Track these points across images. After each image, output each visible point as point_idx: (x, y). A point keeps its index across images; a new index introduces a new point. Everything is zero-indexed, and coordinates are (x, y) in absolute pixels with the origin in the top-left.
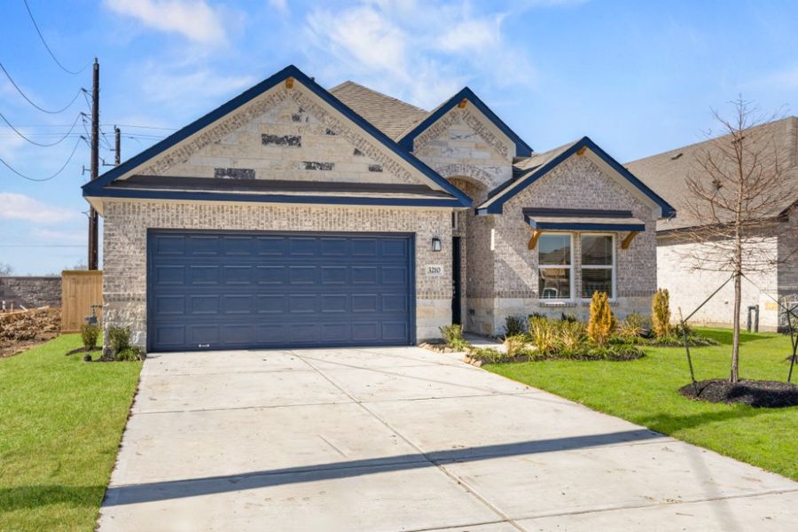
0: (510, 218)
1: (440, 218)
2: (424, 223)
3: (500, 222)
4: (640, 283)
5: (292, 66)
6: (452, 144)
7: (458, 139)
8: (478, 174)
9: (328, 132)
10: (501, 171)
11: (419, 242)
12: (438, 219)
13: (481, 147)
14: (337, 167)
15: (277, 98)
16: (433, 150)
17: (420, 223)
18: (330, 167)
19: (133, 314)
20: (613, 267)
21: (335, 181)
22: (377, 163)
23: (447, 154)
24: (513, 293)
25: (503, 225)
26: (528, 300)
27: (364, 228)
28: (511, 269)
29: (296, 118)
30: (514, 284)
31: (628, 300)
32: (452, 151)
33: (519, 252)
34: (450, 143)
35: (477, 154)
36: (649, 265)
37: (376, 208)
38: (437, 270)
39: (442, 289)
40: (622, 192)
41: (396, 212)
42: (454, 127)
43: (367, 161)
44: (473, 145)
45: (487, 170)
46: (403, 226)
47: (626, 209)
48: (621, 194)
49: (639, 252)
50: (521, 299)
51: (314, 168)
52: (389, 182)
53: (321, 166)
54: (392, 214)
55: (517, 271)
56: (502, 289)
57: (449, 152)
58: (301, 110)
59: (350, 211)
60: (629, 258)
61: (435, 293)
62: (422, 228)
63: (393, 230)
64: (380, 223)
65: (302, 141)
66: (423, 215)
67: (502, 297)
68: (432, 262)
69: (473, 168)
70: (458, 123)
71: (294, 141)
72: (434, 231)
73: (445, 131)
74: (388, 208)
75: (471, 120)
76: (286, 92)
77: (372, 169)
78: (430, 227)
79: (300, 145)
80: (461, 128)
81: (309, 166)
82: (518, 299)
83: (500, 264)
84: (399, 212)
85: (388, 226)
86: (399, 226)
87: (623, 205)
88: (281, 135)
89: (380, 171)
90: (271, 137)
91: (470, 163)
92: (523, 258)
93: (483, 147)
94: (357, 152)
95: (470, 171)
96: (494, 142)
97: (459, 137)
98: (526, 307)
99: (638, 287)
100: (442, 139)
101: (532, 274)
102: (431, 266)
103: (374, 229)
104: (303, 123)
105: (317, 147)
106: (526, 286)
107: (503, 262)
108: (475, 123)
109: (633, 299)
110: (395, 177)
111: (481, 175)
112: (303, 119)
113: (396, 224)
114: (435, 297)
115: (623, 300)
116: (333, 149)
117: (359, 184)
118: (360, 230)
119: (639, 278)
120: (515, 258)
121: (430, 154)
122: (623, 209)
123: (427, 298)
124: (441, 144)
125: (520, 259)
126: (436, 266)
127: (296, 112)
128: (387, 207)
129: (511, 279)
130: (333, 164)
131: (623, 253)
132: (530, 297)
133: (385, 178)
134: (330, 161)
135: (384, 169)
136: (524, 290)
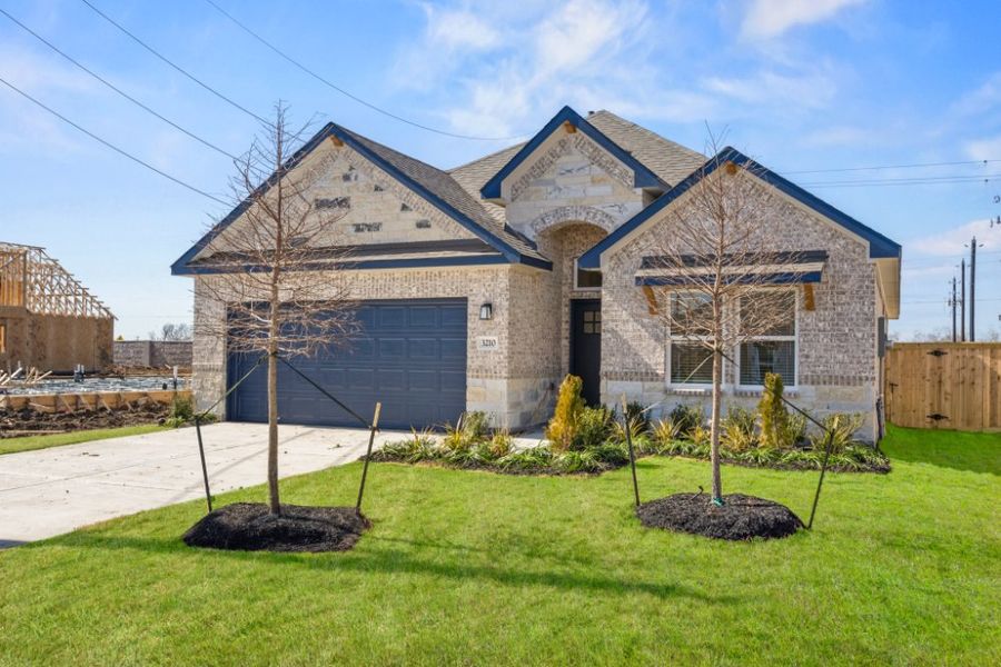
0: (625, 272)
1: (495, 277)
2: (476, 285)
3: (610, 278)
4: (841, 363)
5: (331, 124)
6: (560, 181)
7: (569, 174)
8: (594, 216)
9: (377, 189)
10: (626, 209)
11: (471, 309)
12: (492, 280)
13: (599, 181)
14: (384, 227)
15: (330, 158)
16: (536, 191)
17: (472, 285)
18: (375, 227)
19: (213, 384)
20: (795, 338)
21: (382, 242)
22: (425, 218)
23: (553, 195)
24: (626, 373)
25: (614, 283)
26: (648, 385)
27: (410, 294)
28: (625, 342)
29: (346, 178)
30: (629, 361)
31: (816, 389)
32: (560, 190)
33: (636, 317)
34: (557, 180)
35: (594, 191)
36: (860, 335)
37: (423, 270)
38: (491, 343)
39: (495, 367)
40: (809, 223)
41: (445, 274)
42: (564, 159)
43: (414, 216)
44: (589, 179)
45: (607, 210)
46: (452, 290)
47: (815, 249)
48: (807, 226)
49: (839, 314)
50: (640, 383)
51: (362, 230)
52: (438, 238)
53: (369, 227)
54: (440, 277)
55: (634, 344)
56: (611, 369)
57: (557, 192)
58: (351, 168)
59: (396, 276)
60: (821, 325)
61: (486, 371)
62: (474, 292)
63: (442, 295)
64: (427, 288)
65: (352, 202)
66: (475, 276)
67: (611, 379)
68: (484, 333)
69: (587, 210)
70: (569, 153)
71: (343, 203)
72: (487, 294)
73: (553, 167)
74: (436, 269)
75: (586, 146)
76: (338, 151)
77: (420, 225)
78: (483, 290)
79: (349, 207)
80: (575, 158)
81: (358, 228)
82: (635, 383)
83: (609, 335)
84: (448, 274)
85: (436, 290)
86: (448, 290)
87: (810, 242)
88: (331, 198)
89: (428, 226)
90: (322, 201)
91: (585, 203)
92: (643, 326)
93: (602, 180)
94: (404, 207)
95: (584, 214)
96: (617, 171)
97: (569, 171)
98: (645, 394)
99: (838, 370)
100: (547, 176)
101: (655, 349)
102: (485, 338)
103: (420, 295)
104: (353, 182)
105: (366, 208)
106: (646, 364)
107: (613, 331)
108: (591, 150)
109: (827, 388)
110: (443, 233)
111: (599, 217)
112: (353, 178)
113: (444, 288)
114: (486, 377)
115: (809, 389)
116: (380, 207)
117: (407, 243)
118: (407, 296)
119: (840, 356)
120: (630, 327)
121: (533, 198)
122: (810, 249)
123: (478, 377)
124: (548, 183)
125: (639, 327)
126: (491, 338)
127: (346, 171)
128: (434, 268)
129: (624, 355)
130: (380, 224)
131: (811, 318)
132: (652, 380)
133: (434, 234)
134: (377, 221)
135: (432, 223)
136: (644, 370)
